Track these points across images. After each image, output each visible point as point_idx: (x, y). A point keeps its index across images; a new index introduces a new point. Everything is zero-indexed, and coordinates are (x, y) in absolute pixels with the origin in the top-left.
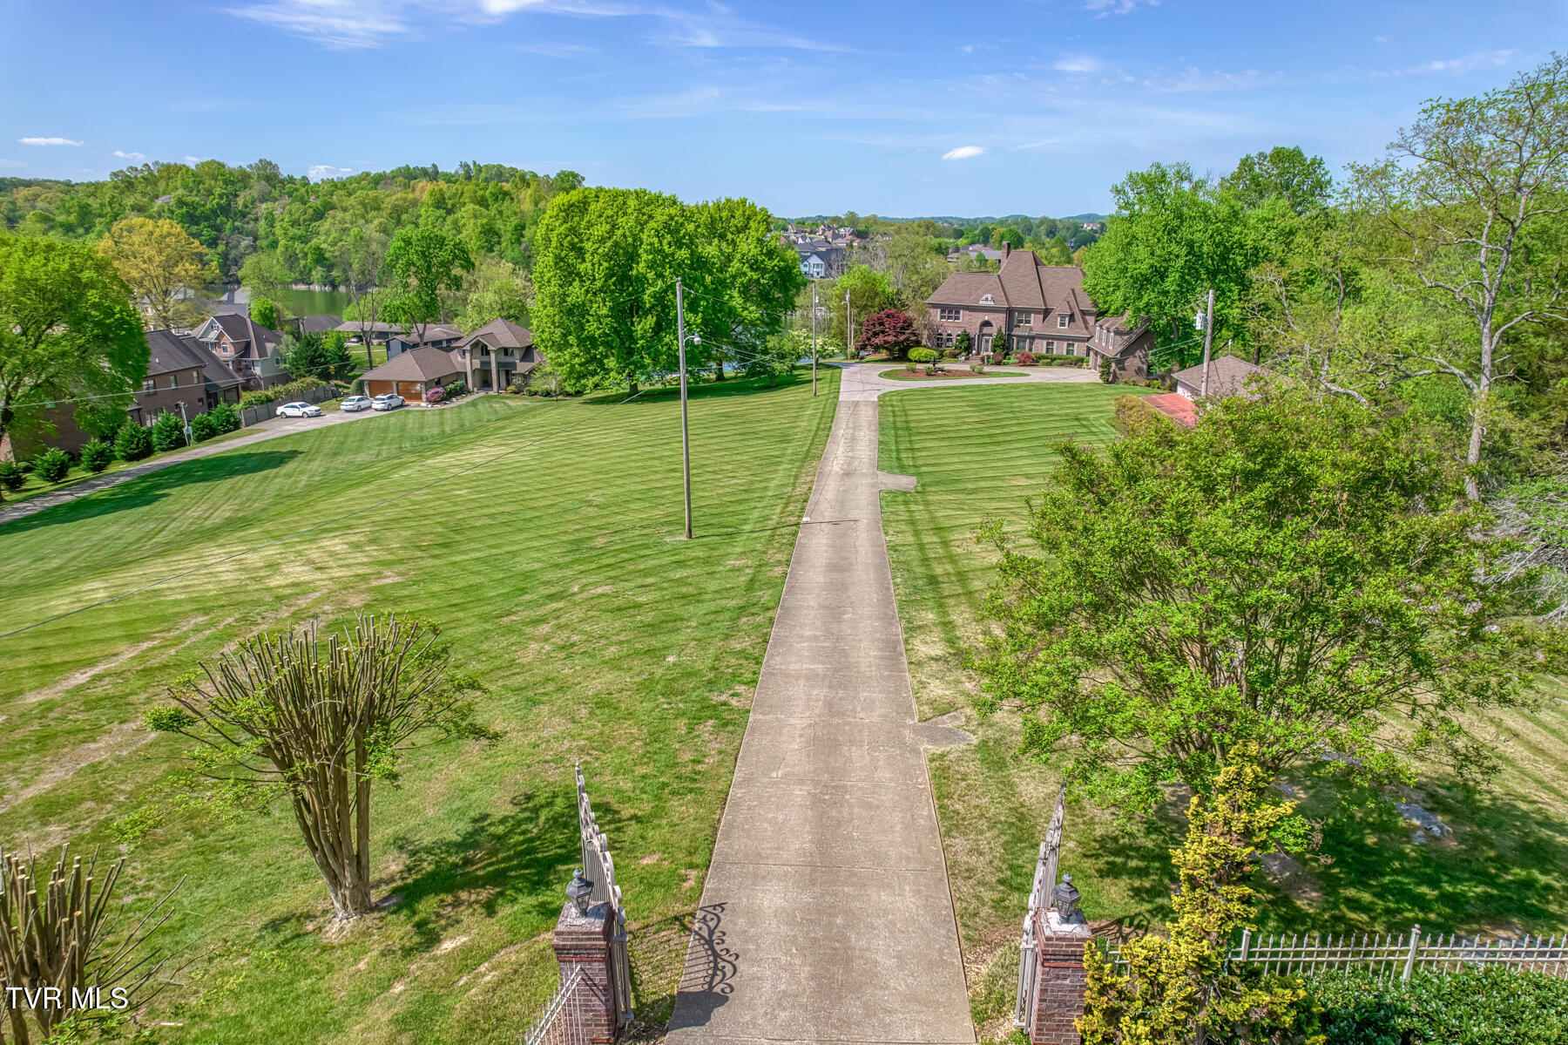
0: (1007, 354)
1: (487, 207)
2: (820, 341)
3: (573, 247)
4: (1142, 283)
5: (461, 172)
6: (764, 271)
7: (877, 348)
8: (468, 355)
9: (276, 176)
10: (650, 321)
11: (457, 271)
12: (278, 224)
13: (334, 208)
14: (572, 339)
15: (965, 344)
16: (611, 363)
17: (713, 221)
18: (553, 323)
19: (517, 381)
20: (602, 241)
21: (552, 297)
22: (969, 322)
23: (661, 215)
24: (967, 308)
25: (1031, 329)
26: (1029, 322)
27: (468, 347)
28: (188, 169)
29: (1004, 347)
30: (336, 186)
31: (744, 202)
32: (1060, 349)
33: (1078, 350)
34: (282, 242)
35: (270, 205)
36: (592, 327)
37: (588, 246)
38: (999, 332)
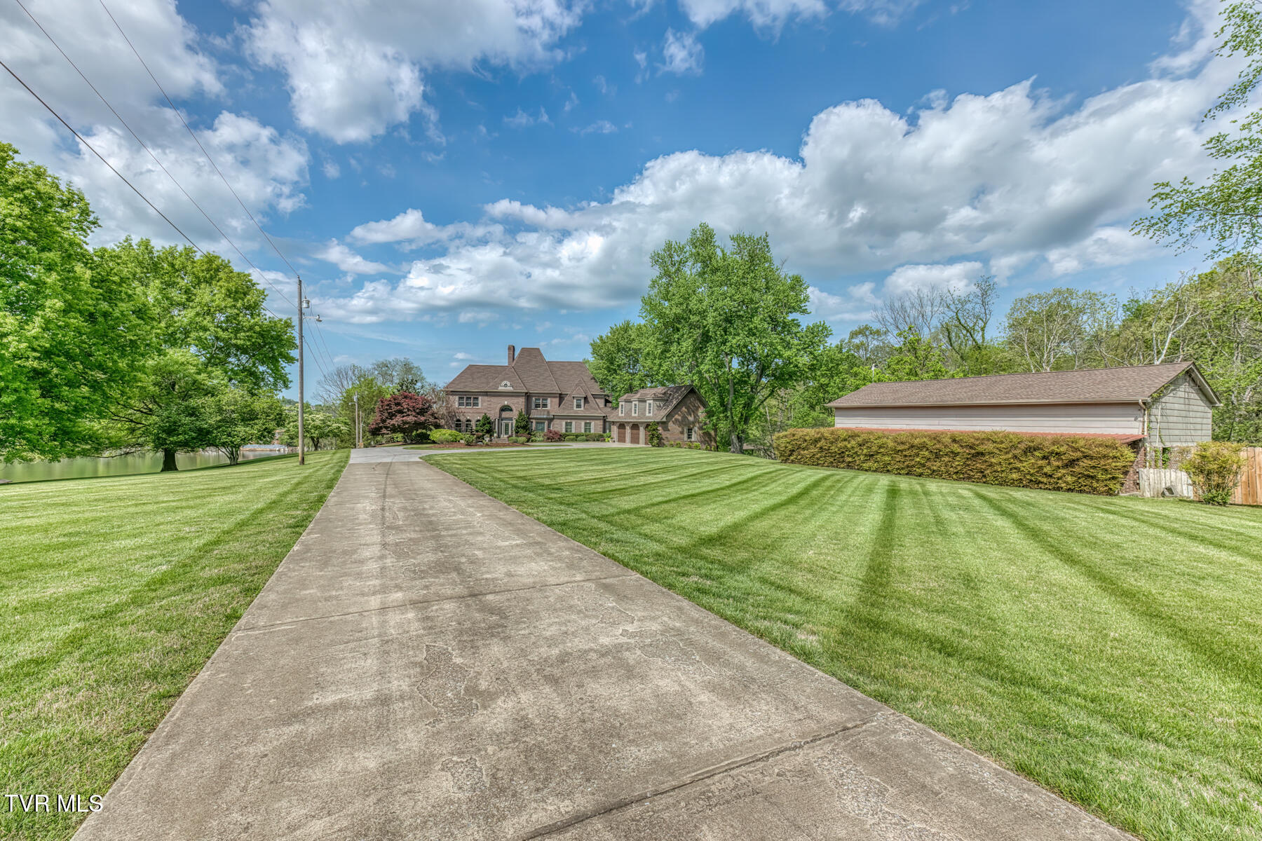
0: (530, 436)
7: (394, 430)
15: (487, 427)
22: (488, 407)
24: (486, 394)
25: (548, 412)
26: (545, 405)
29: (525, 428)
32: (578, 427)
33: (596, 426)
38: (520, 414)
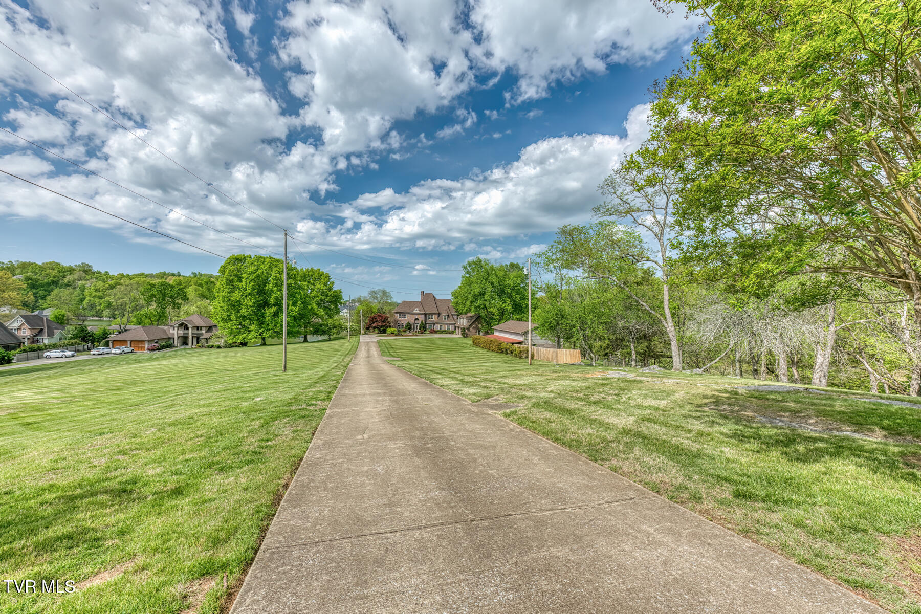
0: (425, 330)
1: (202, 287)
2: (350, 324)
3: (236, 276)
4: (476, 297)
5: (192, 276)
6: (327, 296)
7: (374, 328)
8: (176, 329)
9: (90, 270)
10: (274, 309)
11: (179, 301)
12: (86, 291)
13: (121, 284)
14: (233, 317)
15: (409, 327)
16: (252, 328)
17: (305, 276)
18: (223, 310)
19: (203, 341)
20: (252, 273)
21: (224, 297)
22: (410, 319)
24: (409, 313)
25: (434, 321)
26: (432, 318)
27: (177, 326)
29: (423, 328)
30: (124, 276)
31: (319, 270)
32: (445, 328)
33: (451, 328)
34: (87, 299)
35: (84, 282)
36: (244, 311)
37: (244, 276)
38: (422, 322)
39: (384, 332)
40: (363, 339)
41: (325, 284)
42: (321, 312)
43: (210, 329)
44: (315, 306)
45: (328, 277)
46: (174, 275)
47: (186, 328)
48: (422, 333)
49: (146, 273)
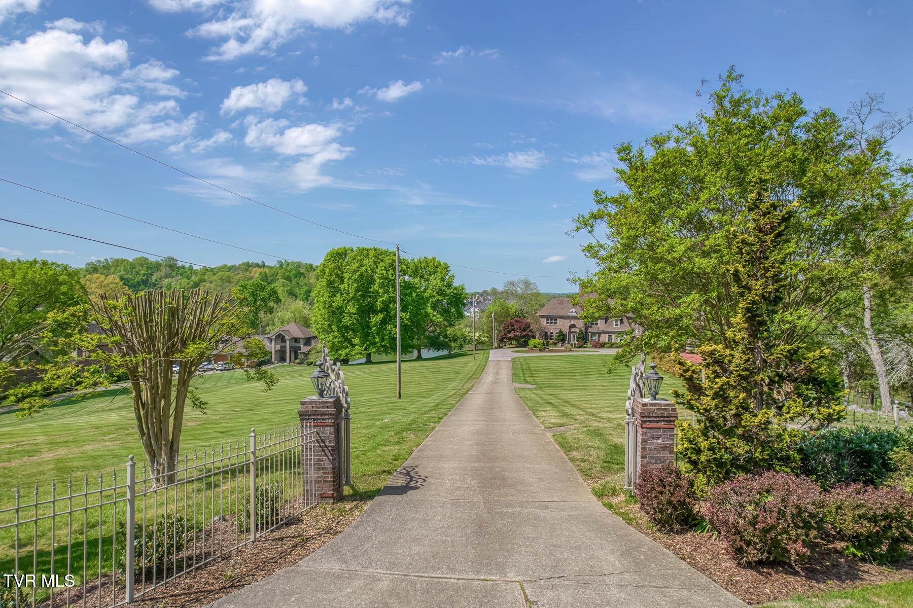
0: (585, 343)
1: (290, 281)
2: (477, 334)
3: (337, 275)
5: (278, 265)
6: (445, 295)
7: (510, 339)
8: (273, 342)
9: (175, 265)
10: (380, 316)
11: (271, 304)
13: (205, 281)
14: (334, 328)
15: (561, 338)
16: (356, 341)
17: (417, 268)
18: (324, 319)
19: (301, 357)
20: (355, 271)
21: (324, 303)
22: (563, 325)
23: (387, 260)
24: (562, 317)
25: (599, 328)
26: (597, 324)
27: (274, 337)
28: (128, 261)
29: (584, 339)
30: (207, 270)
31: (434, 259)
32: (616, 338)
35: (170, 279)
36: (346, 320)
37: (346, 275)
38: (580, 330)
39: (525, 344)
40: (495, 355)
41: (443, 279)
42: (438, 318)
43: (308, 341)
44: (429, 310)
45: (446, 269)
46: (257, 265)
47: (283, 340)
48: (581, 347)
49: (229, 264)
